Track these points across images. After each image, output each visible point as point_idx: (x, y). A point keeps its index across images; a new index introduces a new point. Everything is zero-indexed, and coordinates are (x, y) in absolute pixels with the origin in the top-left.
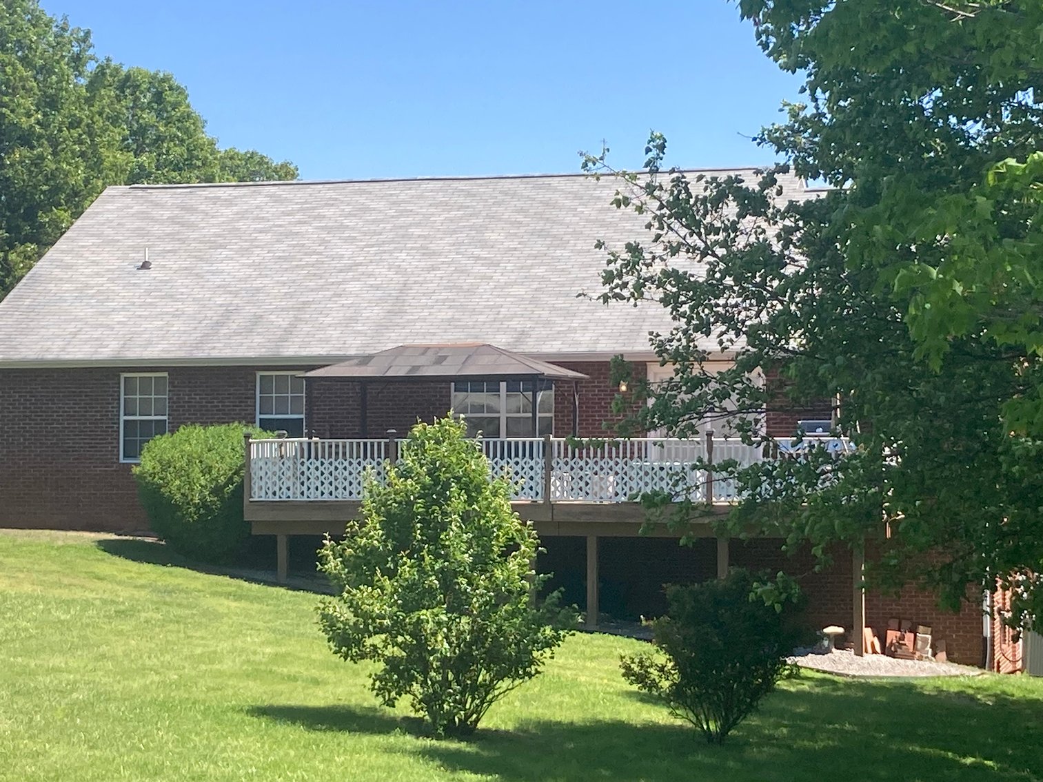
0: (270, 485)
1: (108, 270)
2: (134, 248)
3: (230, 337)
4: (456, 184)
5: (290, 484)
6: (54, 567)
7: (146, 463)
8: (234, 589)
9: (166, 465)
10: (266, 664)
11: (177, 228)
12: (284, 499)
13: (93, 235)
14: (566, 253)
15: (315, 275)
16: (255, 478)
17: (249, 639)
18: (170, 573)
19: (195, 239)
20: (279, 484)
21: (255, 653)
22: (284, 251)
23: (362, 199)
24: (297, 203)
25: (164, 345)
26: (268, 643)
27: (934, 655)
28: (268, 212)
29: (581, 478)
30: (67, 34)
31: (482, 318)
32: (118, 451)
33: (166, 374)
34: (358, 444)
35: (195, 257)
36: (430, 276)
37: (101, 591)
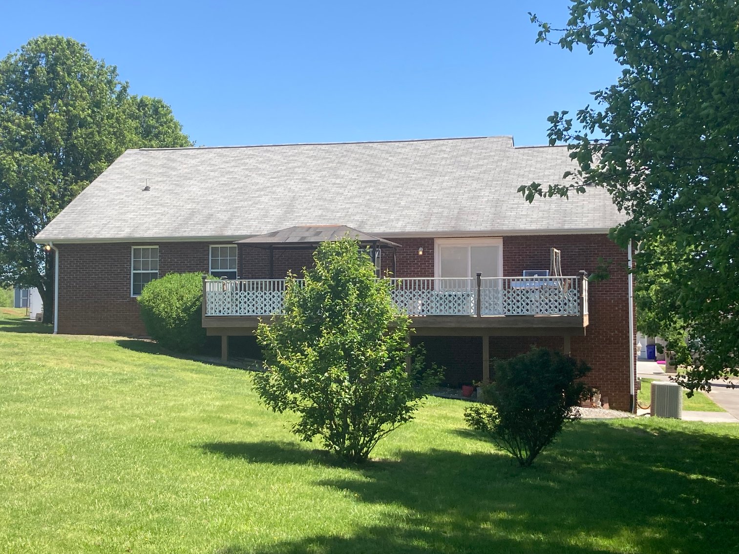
0: (217, 306)
1: (126, 191)
2: (141, 180)
3: (194, 225)
4: (319, 147)
5: (229, 306)
6: (87, 354)
7: (145, 295)
8: (196, 367)
9: (156, 296)
10: (216, 412)
11: (165, 170)
12: (226, 315)
13: (118, 174)
14: (384, 181)
15: (242, 193)
16: (209, 303)
17: (205, 396)
18: (158, 358)
19: (175, 175)
20: (223, 305)
21: (208, 405)
22: (225, 181)
23: (268, 155)
24: (232, 157)
25: (156, 230)
26: (217, 399)
27: (602, 405)
28: (216, 162)
29: (402, 302)
30: (105, 69)
31: (338, 215)
32: (130, 290)
33: (157, 247)
34: (270, 282)
35: (175, 184)
36: (308, 193)
37: (113, 368)
